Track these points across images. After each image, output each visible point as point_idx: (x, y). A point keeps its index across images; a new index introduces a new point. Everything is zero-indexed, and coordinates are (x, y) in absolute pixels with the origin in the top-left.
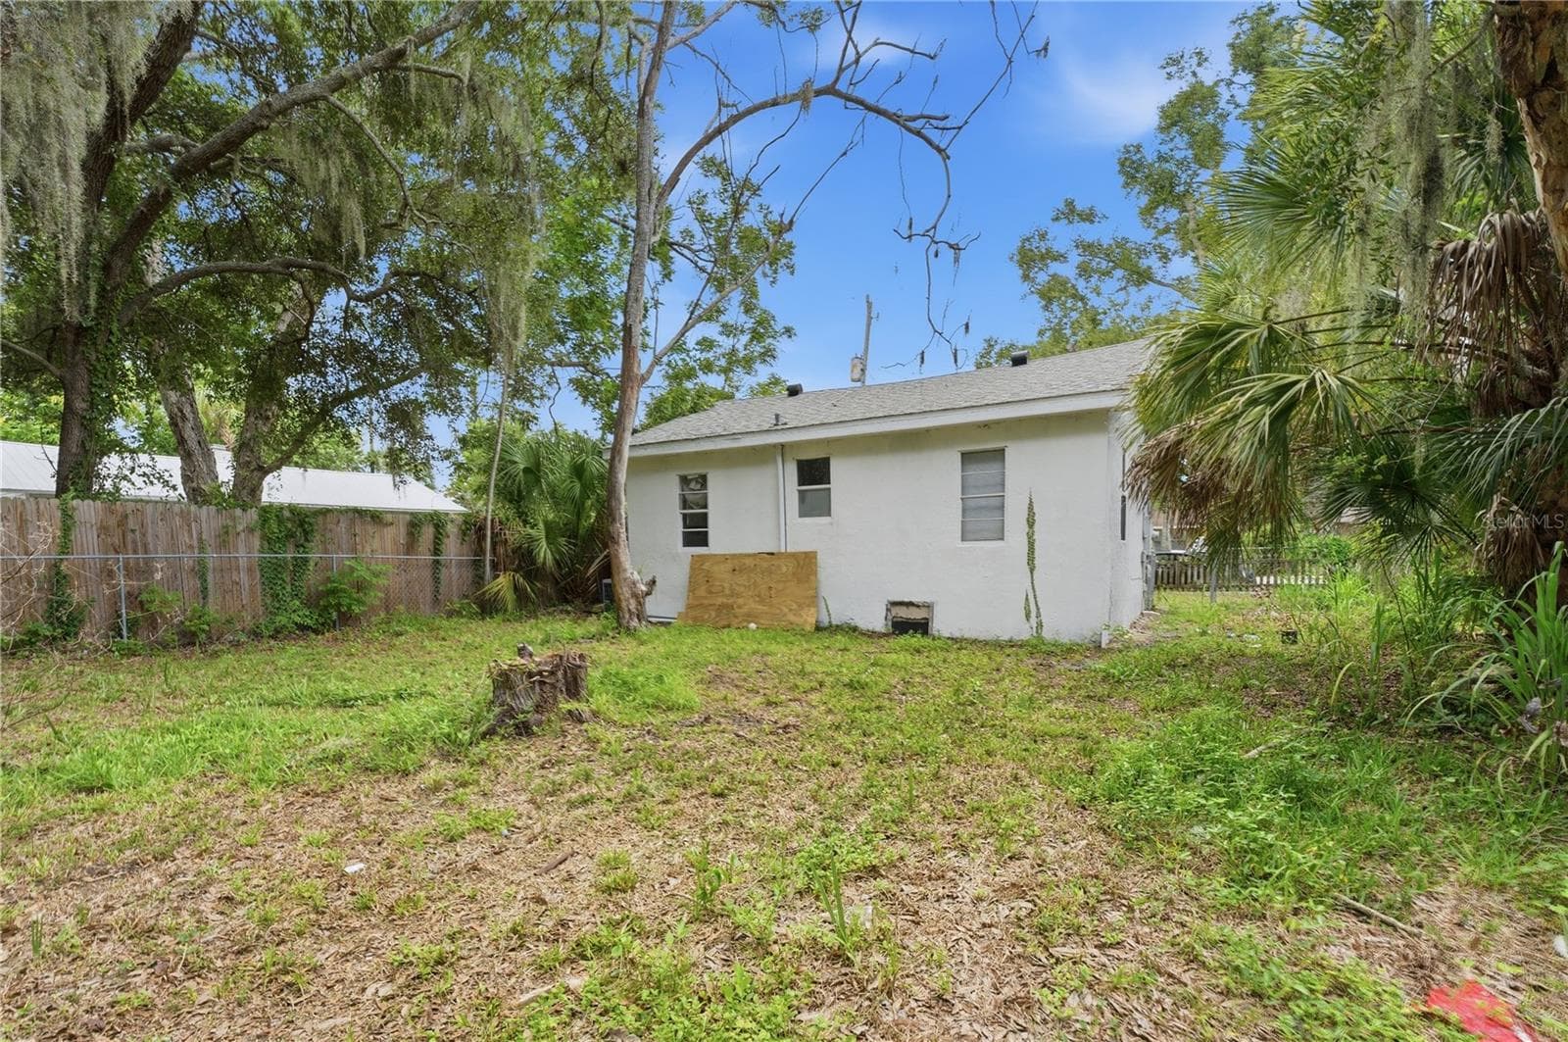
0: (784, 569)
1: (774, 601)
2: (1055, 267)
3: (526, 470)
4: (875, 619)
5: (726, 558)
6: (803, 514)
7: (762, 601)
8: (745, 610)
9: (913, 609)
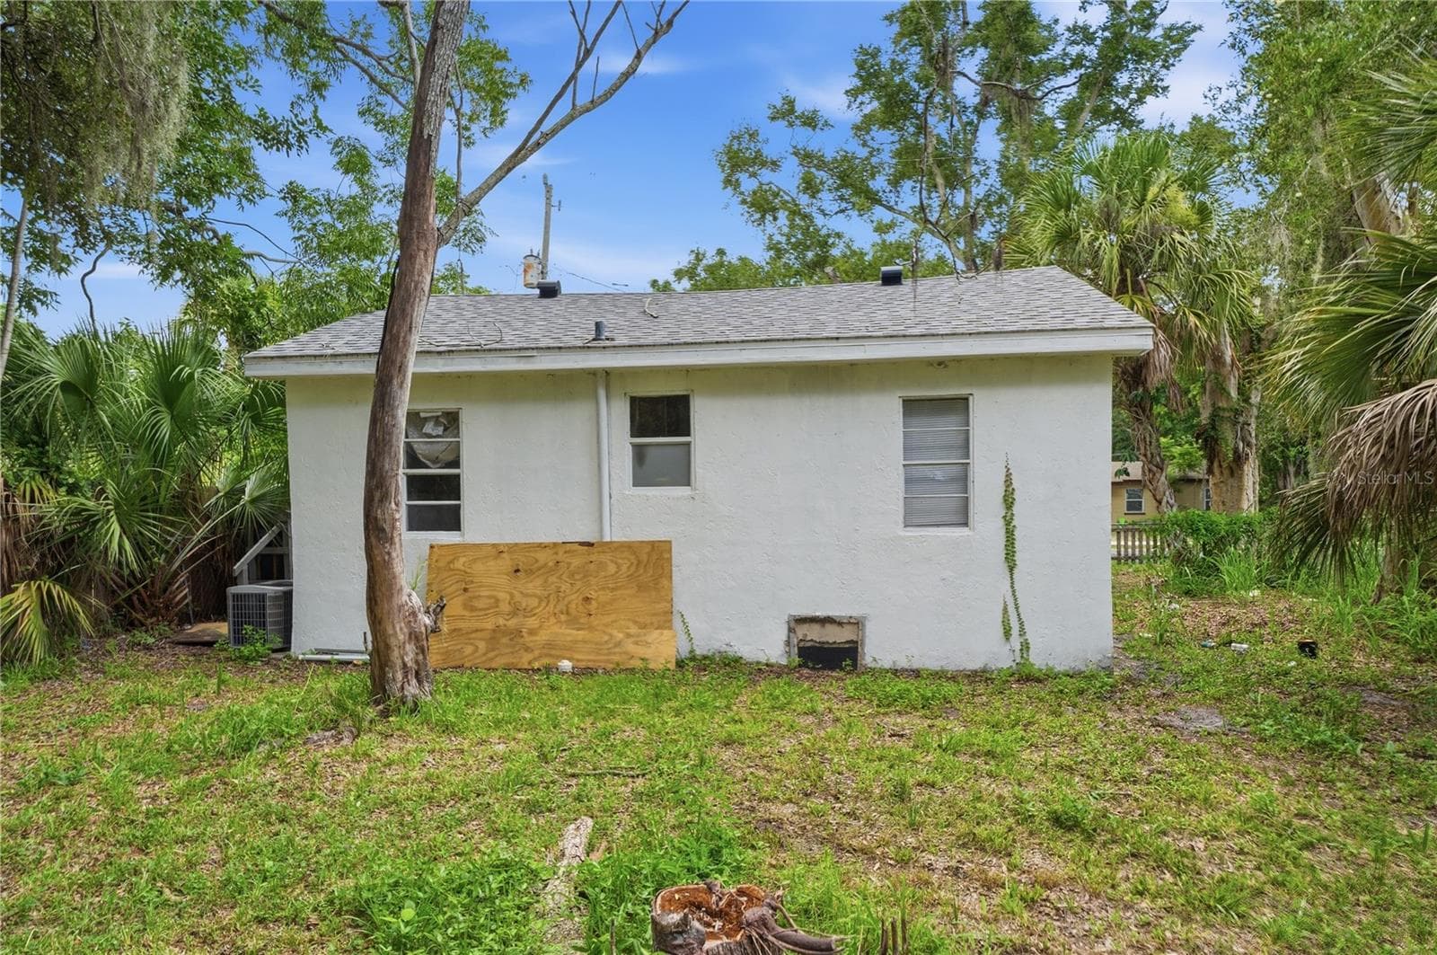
0: (612, 568)
1: (594, 621)
2: (766, 175)
3: (66, 387)
4: (771, 646)
5: (498, 551)
6: (639, 481)
7: (573, 622)
8: (543, 637)
9: (830, 628)
